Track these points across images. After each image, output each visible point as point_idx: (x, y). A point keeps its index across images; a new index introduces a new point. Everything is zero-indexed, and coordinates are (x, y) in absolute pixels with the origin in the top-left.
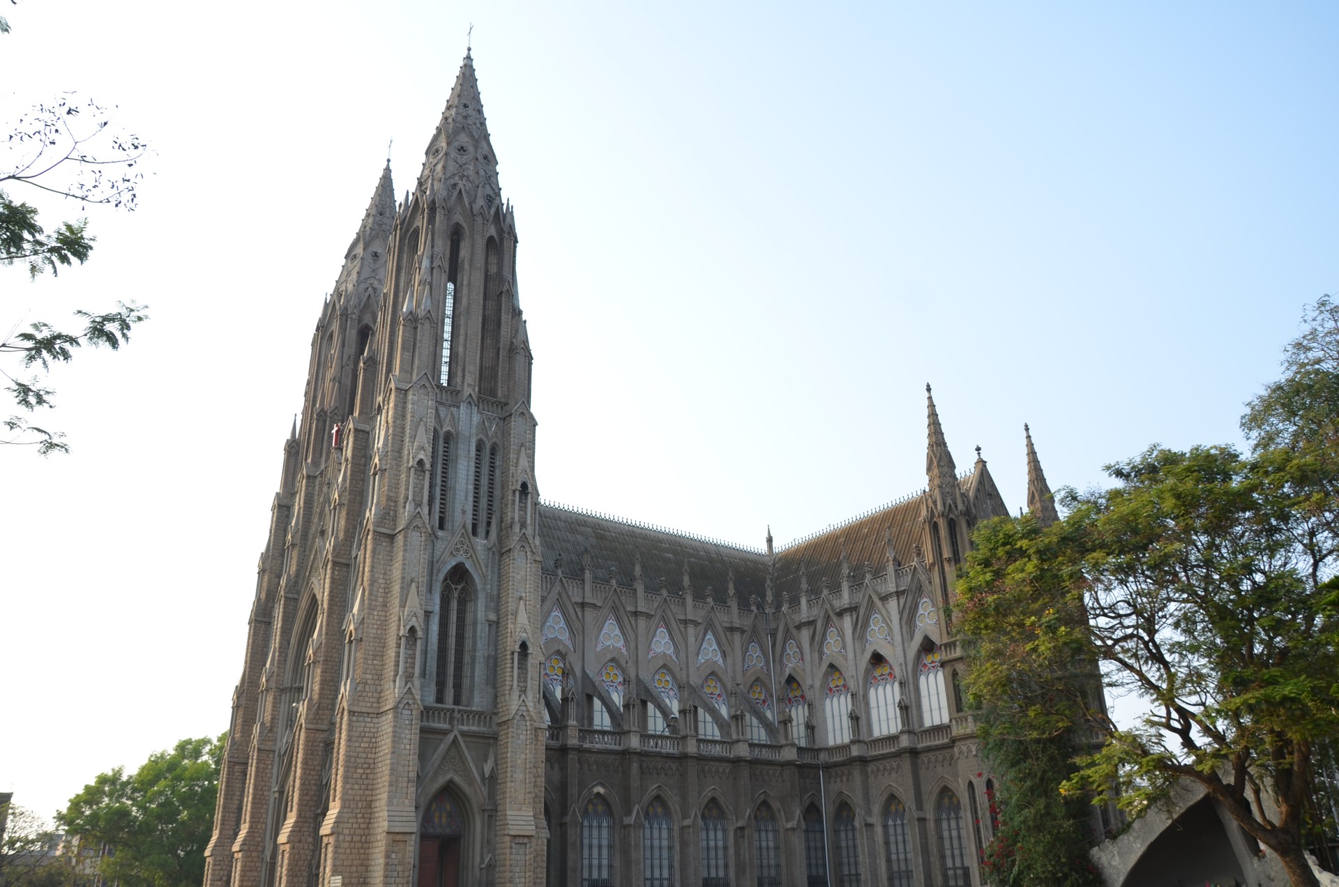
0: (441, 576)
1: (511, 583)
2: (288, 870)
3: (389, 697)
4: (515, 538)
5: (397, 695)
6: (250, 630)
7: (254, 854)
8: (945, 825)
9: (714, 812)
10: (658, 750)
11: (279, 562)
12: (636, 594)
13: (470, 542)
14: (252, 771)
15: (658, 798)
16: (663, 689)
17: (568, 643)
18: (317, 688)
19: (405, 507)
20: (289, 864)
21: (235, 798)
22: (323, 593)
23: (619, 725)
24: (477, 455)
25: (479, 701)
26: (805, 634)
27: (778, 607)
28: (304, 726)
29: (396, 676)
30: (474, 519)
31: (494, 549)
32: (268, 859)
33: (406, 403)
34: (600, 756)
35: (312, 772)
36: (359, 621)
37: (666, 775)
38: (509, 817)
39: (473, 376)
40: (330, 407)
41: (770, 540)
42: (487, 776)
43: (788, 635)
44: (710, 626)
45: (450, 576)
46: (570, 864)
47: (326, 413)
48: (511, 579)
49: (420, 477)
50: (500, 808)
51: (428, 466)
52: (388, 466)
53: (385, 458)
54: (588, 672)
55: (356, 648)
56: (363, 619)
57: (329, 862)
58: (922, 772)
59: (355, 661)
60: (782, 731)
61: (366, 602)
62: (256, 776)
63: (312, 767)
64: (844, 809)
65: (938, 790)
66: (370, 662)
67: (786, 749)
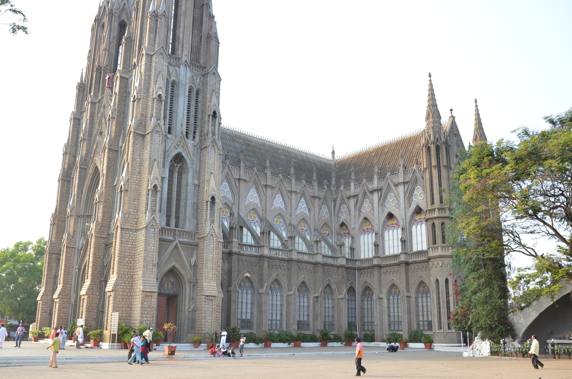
0: (170, 159)
1: (206, 165)
2: (87, 309)
3: (142, 221)
4: (209, 140)
5: (147, 221)
6: (59, 185)
7: (65, 300)
8: (420, 300)
9: (304, 289)
10: (277, 256)
11: (75, 149)
12: (267, 176)
13: (185, 142)
14: (63, 258)
15: (276, 280)
16: (278, 226)
17: (231, 199)
18: (100, 215)
19: (151, 120)
20: (87, 306)
21: (53, 271)
22: (103, 165)
23: (258, 242)
24: (189, 94)
25: (189, 226)
26: (352, 202)
27: (338, 187)
28: (94, 235)
29: (146, 210)
30: (187, 129)
31: (198, 146)
32: (73, 303)
33: (151, 62)
34: (248, 258)
35: (98, 259)
36: (126, 181)
37: (281, 269)
38: (204, 286)
39: (188, 50)
40: (104, 65)
41: (333, 153)
42: (192, 264)
43: (342, 202)
44: (303, 195)
45: (174, 160)
46: (232, 311)
47: (101, 68)
48: (207, 162)
49: (159, 104)
50: (199, 281)
51: (163, 98)
52: (142, 97)
53: (140, 93)
54: (241, 215)
55: (124, 195)
56: (128, 179)
57: (111, 305)
58: (410, 274)
59: (124, 202)
60: (339, 250)
61: (130, 170)
62: (66, 260)
63: (98, 257)
64: (367, 290)
65: (418, 283)
66: (132, 202)
67: (341, 259)
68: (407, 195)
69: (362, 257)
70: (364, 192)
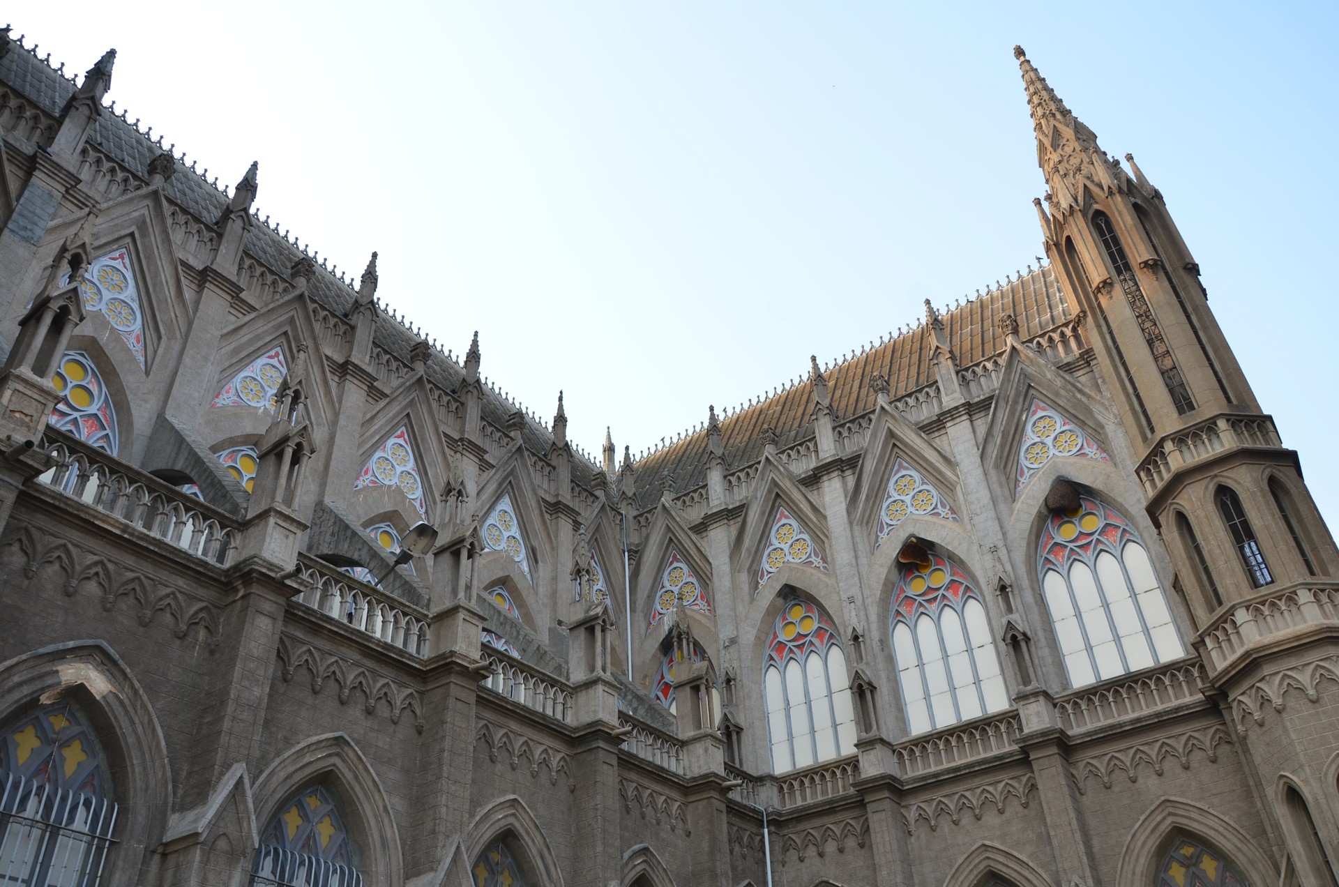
15: (325, 782)
26: (718, 539)
37: (369, 712)
43: (671, 552)
44: (511, 484)
60: (684, 709)
67: (698, 748)
69: (781, 767)
70: (770, 491)
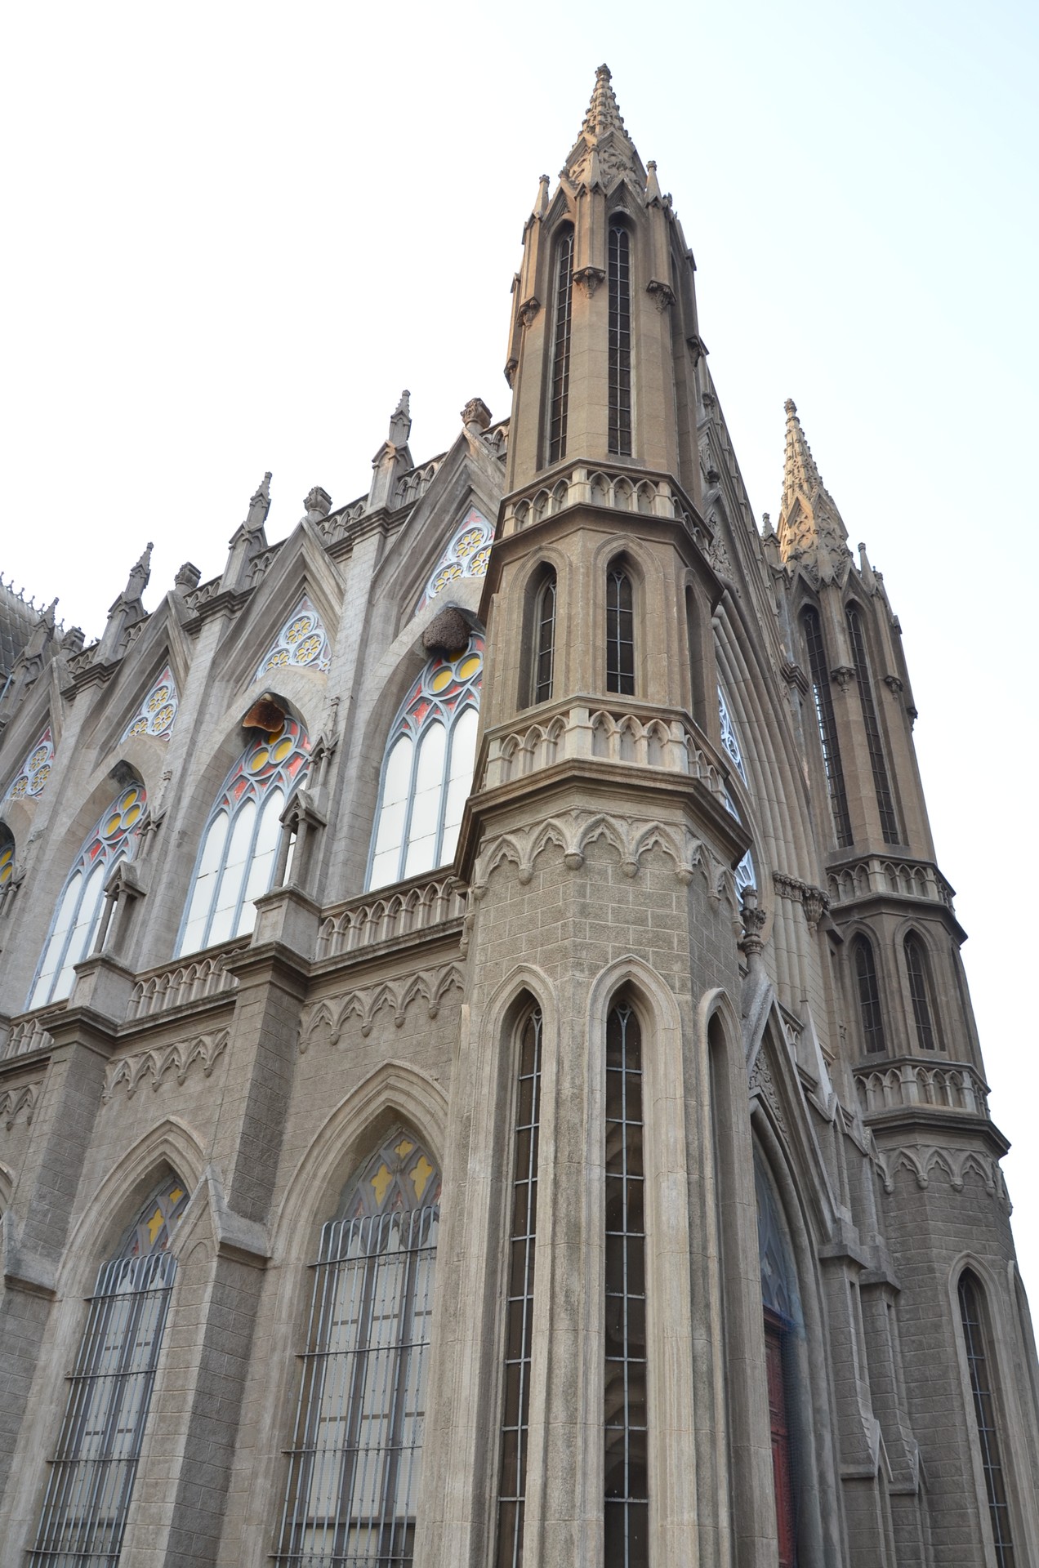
8: (347, 1292)
26: (81, 703)
43: (43, 732)
68: (393, 573)
69: (34, 1006)
70: (159, 643)
